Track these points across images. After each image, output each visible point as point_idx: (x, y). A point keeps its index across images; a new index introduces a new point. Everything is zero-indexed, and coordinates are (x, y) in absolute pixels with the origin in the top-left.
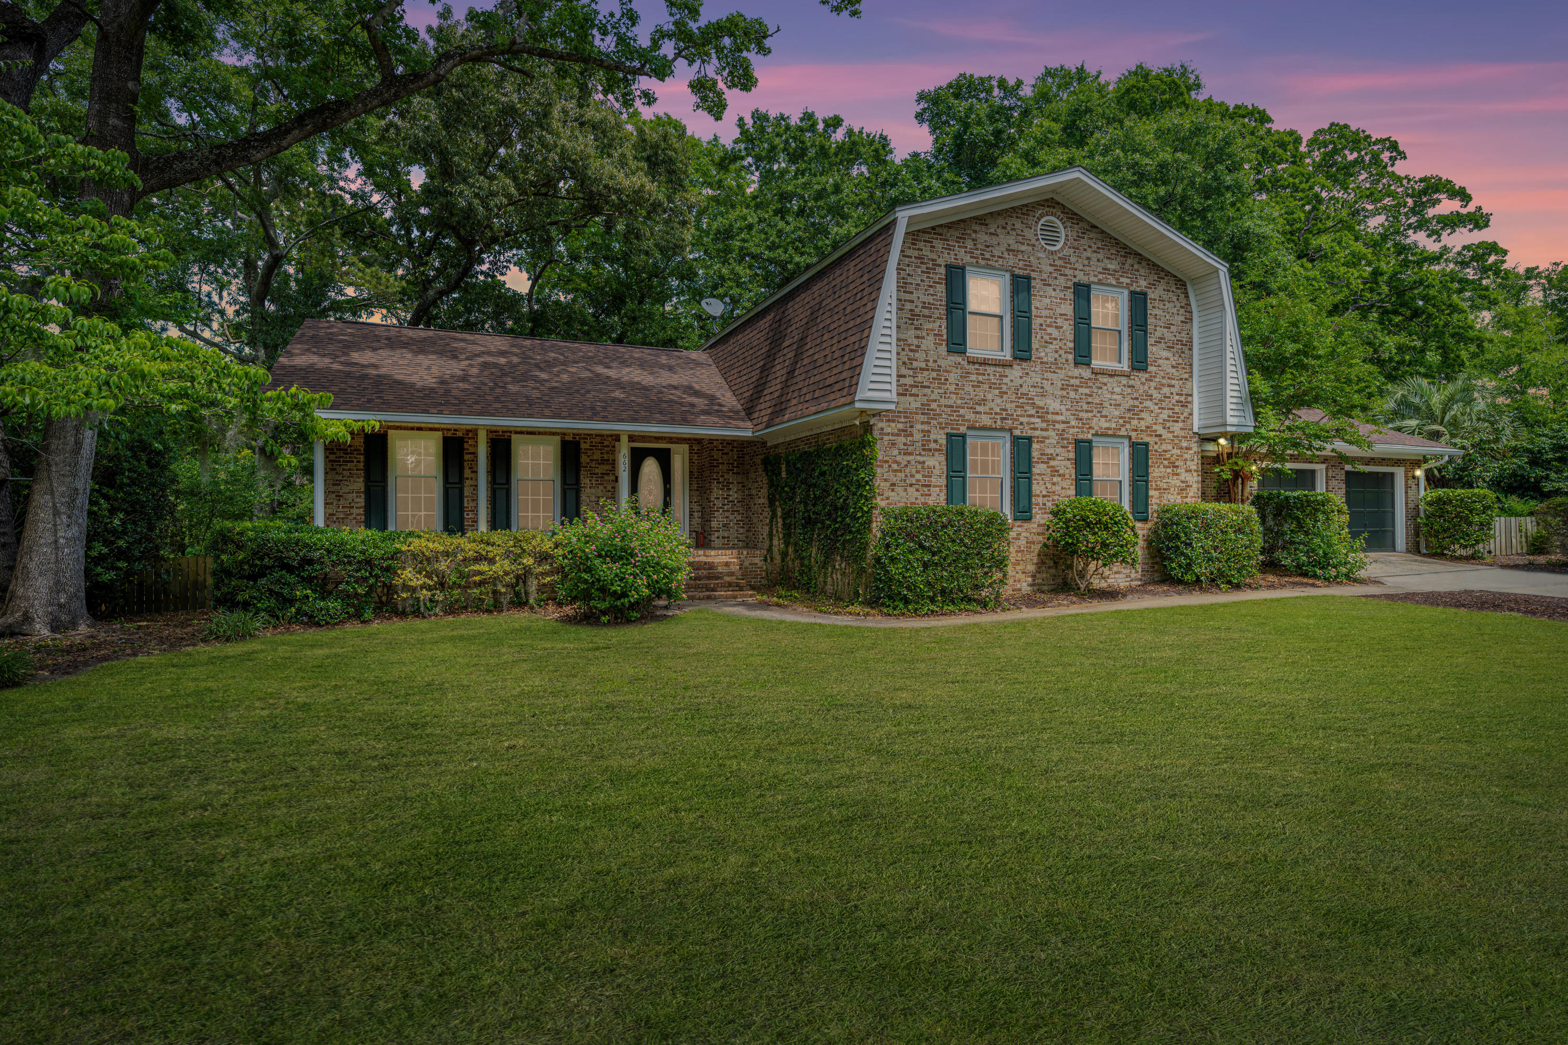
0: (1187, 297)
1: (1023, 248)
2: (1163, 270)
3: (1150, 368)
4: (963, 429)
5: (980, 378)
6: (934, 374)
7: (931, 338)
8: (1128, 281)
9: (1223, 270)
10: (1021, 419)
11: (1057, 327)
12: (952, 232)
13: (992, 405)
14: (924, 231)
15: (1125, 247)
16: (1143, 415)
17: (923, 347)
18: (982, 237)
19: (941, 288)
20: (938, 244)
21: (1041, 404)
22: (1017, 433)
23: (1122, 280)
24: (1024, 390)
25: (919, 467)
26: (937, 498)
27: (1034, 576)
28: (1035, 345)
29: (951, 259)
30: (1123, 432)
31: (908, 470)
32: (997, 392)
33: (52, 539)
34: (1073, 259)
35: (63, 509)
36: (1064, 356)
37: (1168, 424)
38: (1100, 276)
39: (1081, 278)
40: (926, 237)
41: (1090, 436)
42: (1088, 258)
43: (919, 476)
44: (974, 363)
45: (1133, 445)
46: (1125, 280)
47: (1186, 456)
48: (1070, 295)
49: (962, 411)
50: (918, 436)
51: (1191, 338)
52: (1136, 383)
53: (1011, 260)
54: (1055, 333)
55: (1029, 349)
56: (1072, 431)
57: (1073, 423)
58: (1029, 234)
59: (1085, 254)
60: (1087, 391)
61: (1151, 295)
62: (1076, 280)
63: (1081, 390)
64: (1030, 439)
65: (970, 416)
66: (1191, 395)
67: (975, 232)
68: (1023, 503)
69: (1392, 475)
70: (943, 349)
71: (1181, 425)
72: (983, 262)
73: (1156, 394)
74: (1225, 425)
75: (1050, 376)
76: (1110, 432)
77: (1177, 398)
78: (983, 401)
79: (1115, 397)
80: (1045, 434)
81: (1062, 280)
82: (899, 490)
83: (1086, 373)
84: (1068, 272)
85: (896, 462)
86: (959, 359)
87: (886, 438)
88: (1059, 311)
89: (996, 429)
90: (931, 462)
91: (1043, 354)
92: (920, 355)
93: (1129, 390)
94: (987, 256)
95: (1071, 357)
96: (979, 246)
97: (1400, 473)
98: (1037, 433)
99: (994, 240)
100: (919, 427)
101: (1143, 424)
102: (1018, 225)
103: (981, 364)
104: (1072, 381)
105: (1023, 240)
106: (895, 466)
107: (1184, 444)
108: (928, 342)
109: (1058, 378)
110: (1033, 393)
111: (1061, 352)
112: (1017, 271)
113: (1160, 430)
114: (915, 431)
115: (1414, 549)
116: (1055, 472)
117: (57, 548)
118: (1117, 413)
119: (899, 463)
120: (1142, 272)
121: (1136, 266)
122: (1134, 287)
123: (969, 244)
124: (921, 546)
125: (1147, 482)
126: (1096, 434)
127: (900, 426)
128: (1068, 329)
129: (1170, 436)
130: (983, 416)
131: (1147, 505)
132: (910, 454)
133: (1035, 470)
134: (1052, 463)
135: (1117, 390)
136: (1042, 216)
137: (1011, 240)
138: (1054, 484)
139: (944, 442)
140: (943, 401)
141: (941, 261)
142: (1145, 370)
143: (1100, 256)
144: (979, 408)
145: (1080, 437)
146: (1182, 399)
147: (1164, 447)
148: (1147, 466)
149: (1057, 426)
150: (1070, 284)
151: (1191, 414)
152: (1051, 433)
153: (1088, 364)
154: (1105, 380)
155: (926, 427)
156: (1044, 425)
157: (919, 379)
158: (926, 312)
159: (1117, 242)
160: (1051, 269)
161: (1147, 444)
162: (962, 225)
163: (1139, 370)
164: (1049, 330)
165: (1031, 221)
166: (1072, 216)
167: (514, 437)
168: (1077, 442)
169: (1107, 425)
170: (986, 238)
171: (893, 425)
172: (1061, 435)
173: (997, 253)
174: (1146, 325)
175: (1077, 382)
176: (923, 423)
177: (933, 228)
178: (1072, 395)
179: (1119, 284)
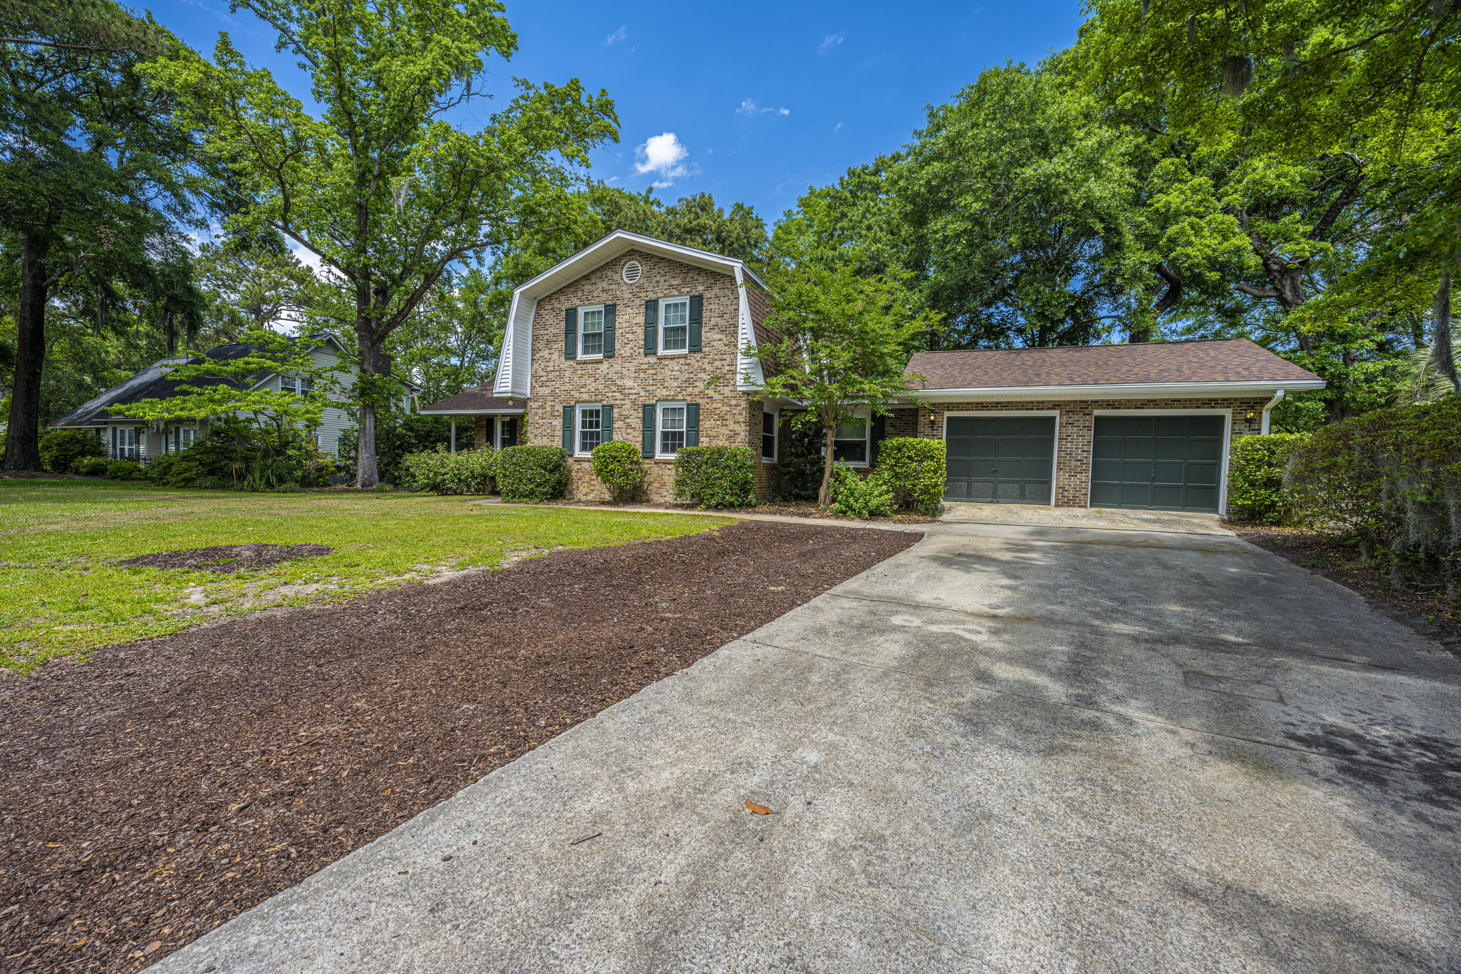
1: (612, 287)
2: (719, 274)
3: (704, 349)
4: (573, 403)
5: (583, 372)
6: (558, 373)
7: (557, 353)
8: (689, 289)
9: (739, 266)
10: (607, 394)
11: (632, 333)
12: (570, 289)
13: (590, 387)
14: (555, 293)
15: (687, 266)
16: (696, 384)
17: (552, 359)
18: (588, 287)
19: (563, 323)
20: (563, 298)
21: (621, 383)
22: (605, 403)
23: (682, 290)
24: (609, 376)
25: (549, 425)
26: (558, 443)
28: (617, 346)
29: (568, 305)
30: (680, 397)
31: (543, 427)
32: (593, 379)
34: (646, 285)
36: (637, 351)
37: (718, 389)
38: (666, 292)
39: (651, 296)
41: (654, 402)
42: (657, 282)
43: (548, 431)
44: (579, 364)
45: (689, 406)
46: (685, 290)
47: (734, 412)
48: (643, 310)
49: (572, 393)
50: (548, 409)
52: (692, 361)
53: (604, 296)
54: (631, 336)
55: (613, 350)
56: (640, 399)
57: (642, 394)
58: (616, 277)
59: (655, 279)
60: (653, 372)
61: (707, 295)
62: (648, 298)
63: (648, 372)
64: (611, 406)
65: (577, 395)
67: (583, 285)
70: (563, 359)
71: (731, 388)
72: (587, 302)
73: (708, 368)
75: (627, 365)
76: (669, 398)
77: (729, 368)
78: (585, 385)
79: (673, 373)
80: (623, 402)
81: (638, 301)
82: (539, 438)
83: (652, 360)
84: (642, 295)
85: (537, 423)
86: (571, 362)
87: (532, 410)
88: (634, 322)
89: (591, 402)
90: (555, 422)
91: (622, 352)
92: (551, 364)
93: (687, 367)
94: (589, 298)
95: (642, 350)
96: (585, 294)
98: (616, 402)
99: (595, 287)
100: (550, 403)
101: (697, 390)
102: (610, 274)
103: (583, 364)
104: (641, 367)
105: (612, 281)
106: (537, 425)
107: (733, 402)
108: (555, 356)
109: (632, 366)
110: (615, 377)
111: (634, 348)
112: (607, 303)
113: (710, 394)
114: (546, 406)
116: (629, 426)
118: (676, 384)
119: (539, 424)
120: (701, 280)
121: (695, 277)
122: (694, 293)
123: (580, 294)
125: (697, 432)
126: (659, 400)
127: (540, 404)
128: (640, 332)
129: (721, 397)
130: (583, 394)
132: (545, 418)
133: (615, 425)
134: (626, 421)
135: (676, 368)
136: (625, 263)
137: (605, 285)
138: (628, 434)
139: (562, 411)
140: (562, 388)
141: (563, 308)
142: (700, 351)
143: (666, 278)
144: (581, 390)
145: (647, 402)
147: (714, 406)
148: (697, 421)
149: (630, 397)
150: (643, 302)
152: (627, 402)
153: (655, 354)
154: (666, 363)
155: (553, 403)
156: (622, 397)
157: (550, 377)
158: (555, 339)
159: (681, 264)
160: (630, 296)
161: (698, 405)
162: (576, 284)
163: (695, 352)
164: (627, 336)
165: (618, 268)
168: (645, 406)
169: (668, 393)
170: (590, 287)
171: (536, 403)
172: (633, 402)
173: (596, 294)
174: (700, 318)
175: (646, 366)
176: (551, 401)
177: (560, 290)
178: (642, 375)
179: (681, 294)
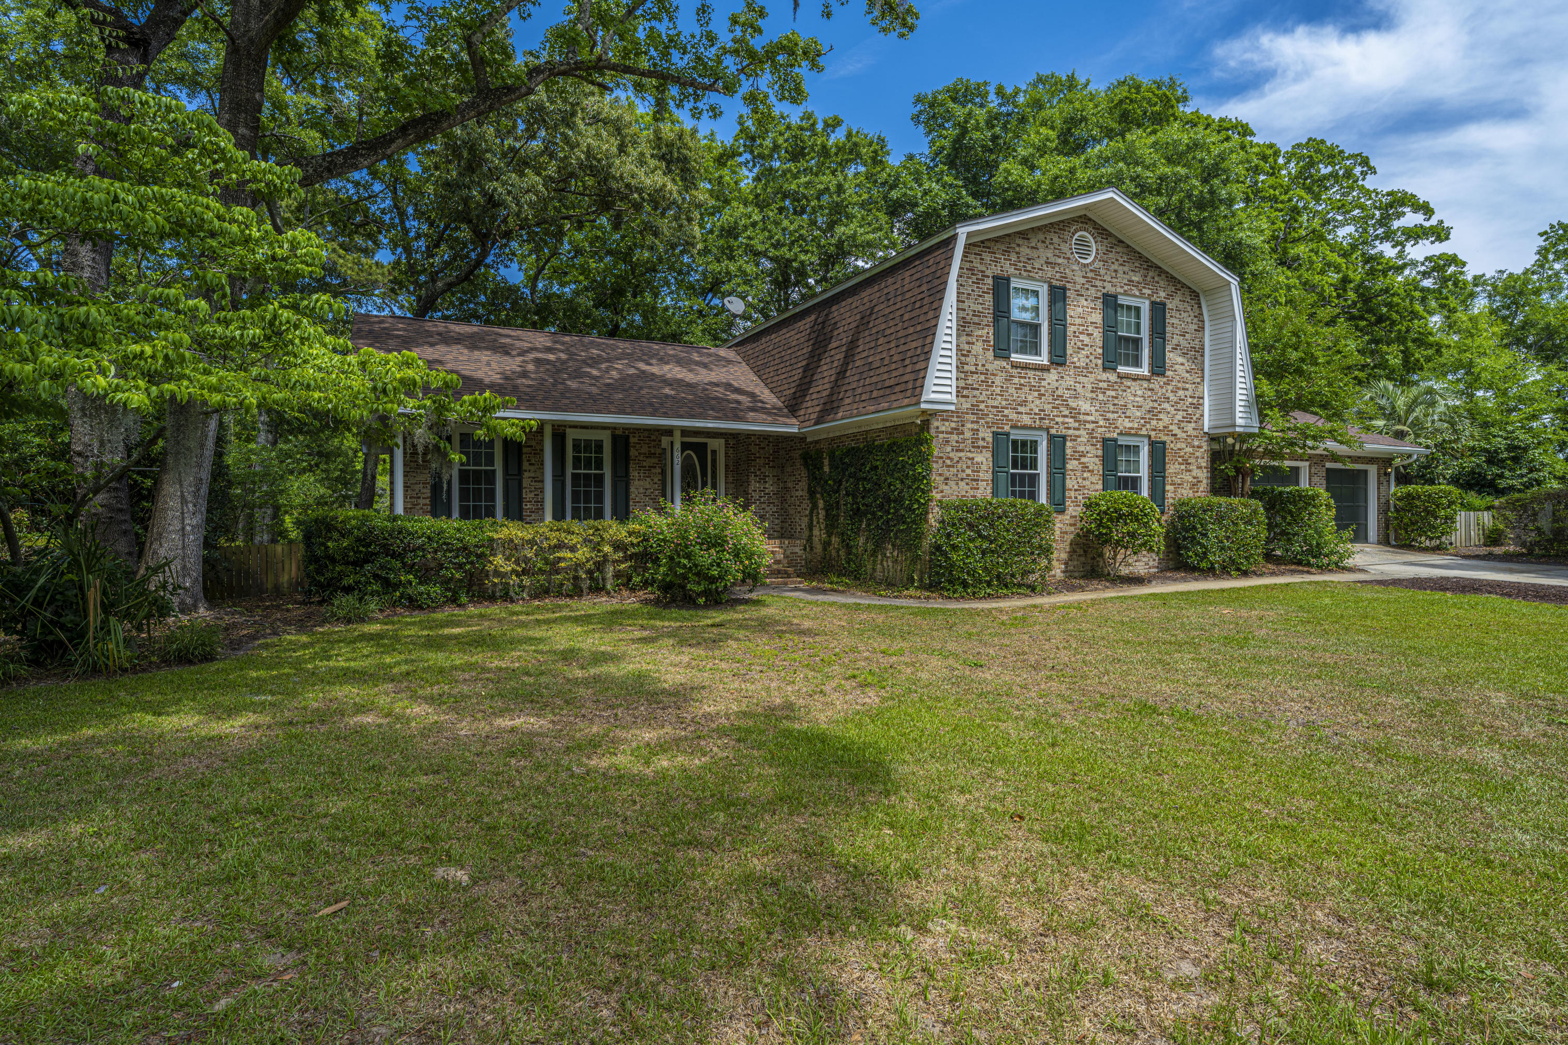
0: (1200, 307)
1: (1060, 261)
2: (1179, 282)
3: (1169, 373)
4: (1007, 428)
5: (1022, 381)
6: (983, 377)
7: (980, 344)
8: (1149, 292)
9: (1234, 283)
10: (1057, 419)
11: (1088, 335)
12: (999, 245)
13: (1032, 406)
14: (978, 245)
15: (1147, 260)
16: (1161, 416)
17: (974, 352)
18: (1025, 251)
19: (989, 298)
20: (987, 257)
21: (1074, 405)
22: (1053, 431)
23: (1144, 291)
24: (1059, 392)
25: (969, 462)
26: (984, 491)
27: (1066, 564)
28: (1069, 352)
29: (998, 271)
30: (1144, 432)
31: (959, 465)
32: (1036, 394)
33: (180, 526)
34: (1102, 272)
35: (189, 498)
36: (1094, 361)
37: (1182, 425)
38: (1126, 288)
39: (1109, 289)
40: (977, 250)
41: (1115, 435)
42: (1116, 271)
43: (969, 471)
44: (1017, 367)
45: (1152, 444)
46: (1147, 291)
47: (1197, 454)
48: (1099, 304)
49: (1006, 412)
50: (968, 435)
51: (1203, 345)
52: (1155, 386)
53: (1049, 272)
54: (1086, 340)
55: (1064, 355)
56: (1100, 430)
57: (1101, 423)
58: (1065, 248)
59: (1115, 267)
60: (1113, 393)
61: (1169, 306)
62: (1105, 291)
63: (1108, 393)
64: (1064, 438)
65: (1013, 416)
66: (1203, 398)
67: (1019, 245)
68: (1058, 496)
69: (1366, 472)
70: (990, 354)
71: (1193, 425)
72: (1025, 274)
73: (1172, 397)
74: (1234, 426)
75: (1082, 379)
76: (1133, 432)
77: (1190, 400)
78: (1024, 403)
79: (1137, 399)
80: (1077, 433)
81: (1093, 290)
82: (952, 483)
83: (1113, 377)
84: (1098, 283)
85: (949, 458)
86: (1004, 364)
87: (941, 436)
88: (1090, 320)
89: (1035, 428)
90: (979, 458)
91: (1076, 359)
92: (970, 359)
93: (1149, 393)
94: (1029, 268)
95: (1100, 362)
96: (1022, 259)
97: (1373, 470)
98: (1071, 432)
99: (1034, 254)
100: (969, 426)
101: (1161, 425)
102: (1056, 240)
103: (1023, 368)
104: (1102, 385)
105: (1060, 254)
106: (948, 462)
107: (1196, 443)
108: (978, 348)
109: (1088, 381)
110: (1067, 395)
111: (1092, 357)
112: (1055, 283)
113: (1176, 430)
114: (966, 430)
115: (1385, 541)
116: (1085, 467)
117: (184, 535)
118: (1138, 414)
119: (951, 459)
120: (1162, 283)
121: (1156, 279)
122: (1154, 298)
123: (1013, 257)
124: (980, 536)
125: (1164, 477)
126: (1121, 434)
127: (953, 425)
128: (1098, 336)
129: (1184, 435)
130: (1024, 416)
131: (1164, 498)
132: (962, 451)
133: (1069, 466)
134: (1083, 460)
135: (1139, 393)
136: (1076, 231)
137: (1049, 254)
138: (1084, 479)
139: (990, 440)
140: (990, 402)
141: (989, 273)
142: (1163, 375)
143: (1126, 269)
144: (1021, 409)
145: (1108, 436)
146: (1195, 401)
147: (1179, 446)
148: (1164, 463)
149: (1088, 426)
150: (1099, 294)
151: (1202, 415)
152: (1082, 432)
153: (1115, 369)
154: (1129, 384)
155: (975, 426)
156: (1077, 425)
157: (970, 382)
158: (976, 319)
159: (1141, 256)
160: (1083, 281)
161: (1164, 443)
162: (1007, 239)
163: (1158, 375)
164: (1082, 337)
165: (1067, 235)
166: (1102, 232)
167: (568, 430)
168: (1105, 440)
169: (1130, 425)
170: (1028, 251)
171: (947, 424)
172: (1091, 433)
173: (1037, 266)
174: (1164, 333)
175: (1104, 385)
176: (972, 422)
177: (982, 242)
178: (1101, 397)
179: (1142, 295)
